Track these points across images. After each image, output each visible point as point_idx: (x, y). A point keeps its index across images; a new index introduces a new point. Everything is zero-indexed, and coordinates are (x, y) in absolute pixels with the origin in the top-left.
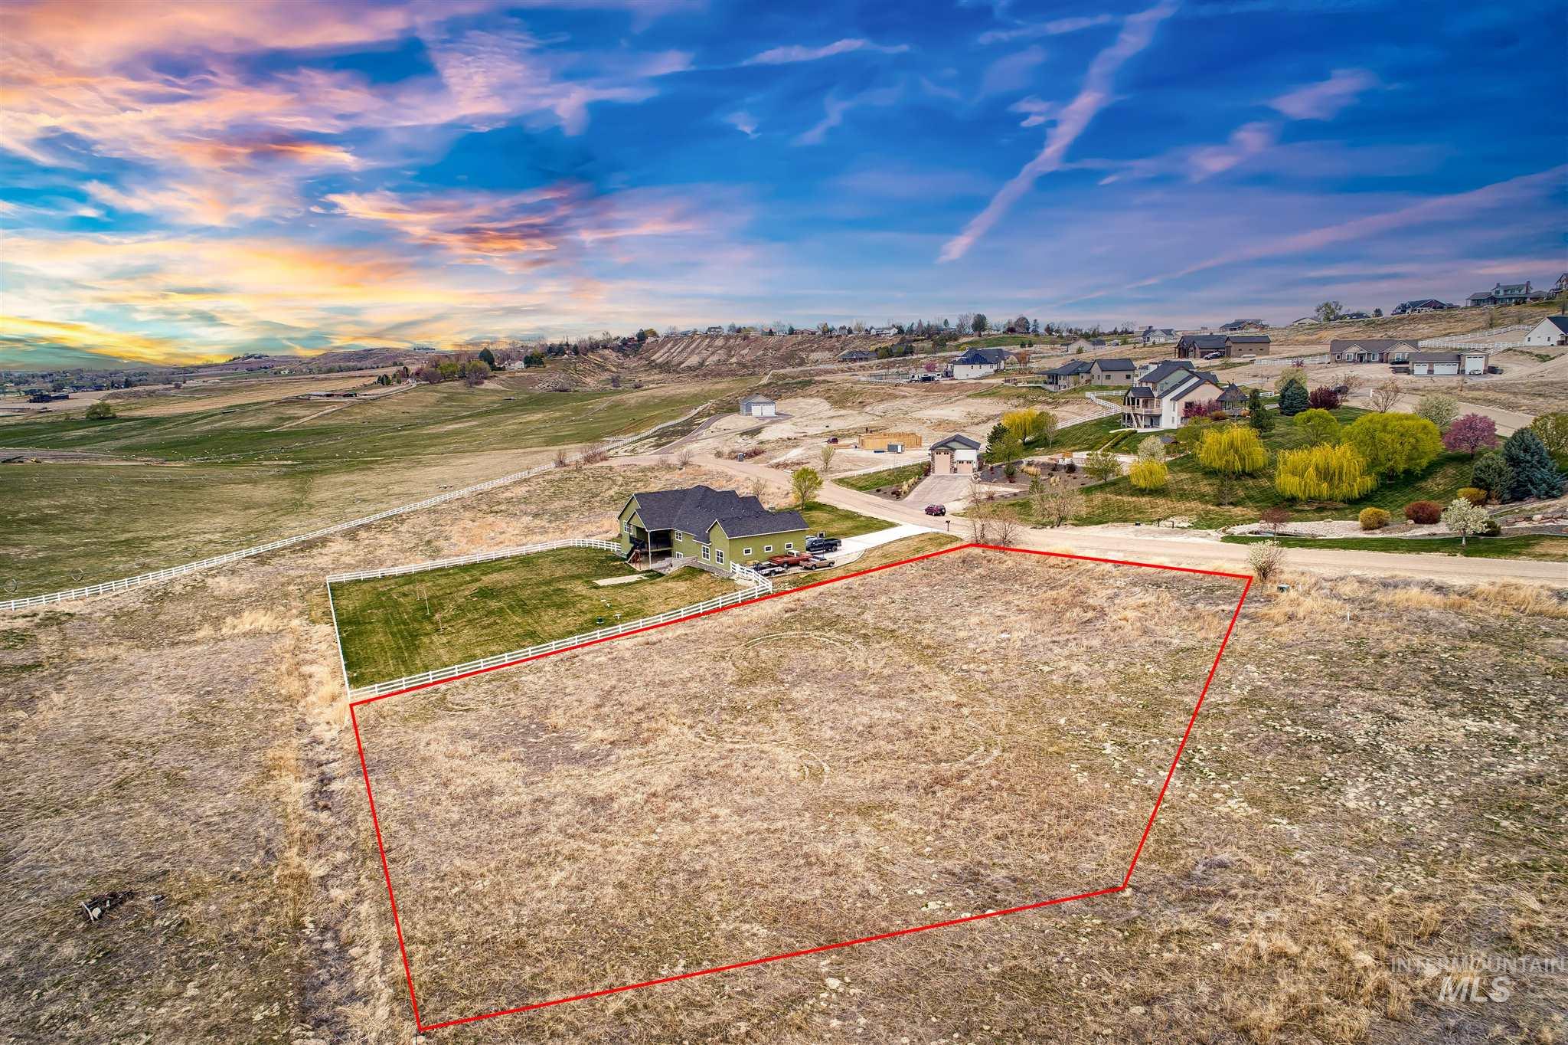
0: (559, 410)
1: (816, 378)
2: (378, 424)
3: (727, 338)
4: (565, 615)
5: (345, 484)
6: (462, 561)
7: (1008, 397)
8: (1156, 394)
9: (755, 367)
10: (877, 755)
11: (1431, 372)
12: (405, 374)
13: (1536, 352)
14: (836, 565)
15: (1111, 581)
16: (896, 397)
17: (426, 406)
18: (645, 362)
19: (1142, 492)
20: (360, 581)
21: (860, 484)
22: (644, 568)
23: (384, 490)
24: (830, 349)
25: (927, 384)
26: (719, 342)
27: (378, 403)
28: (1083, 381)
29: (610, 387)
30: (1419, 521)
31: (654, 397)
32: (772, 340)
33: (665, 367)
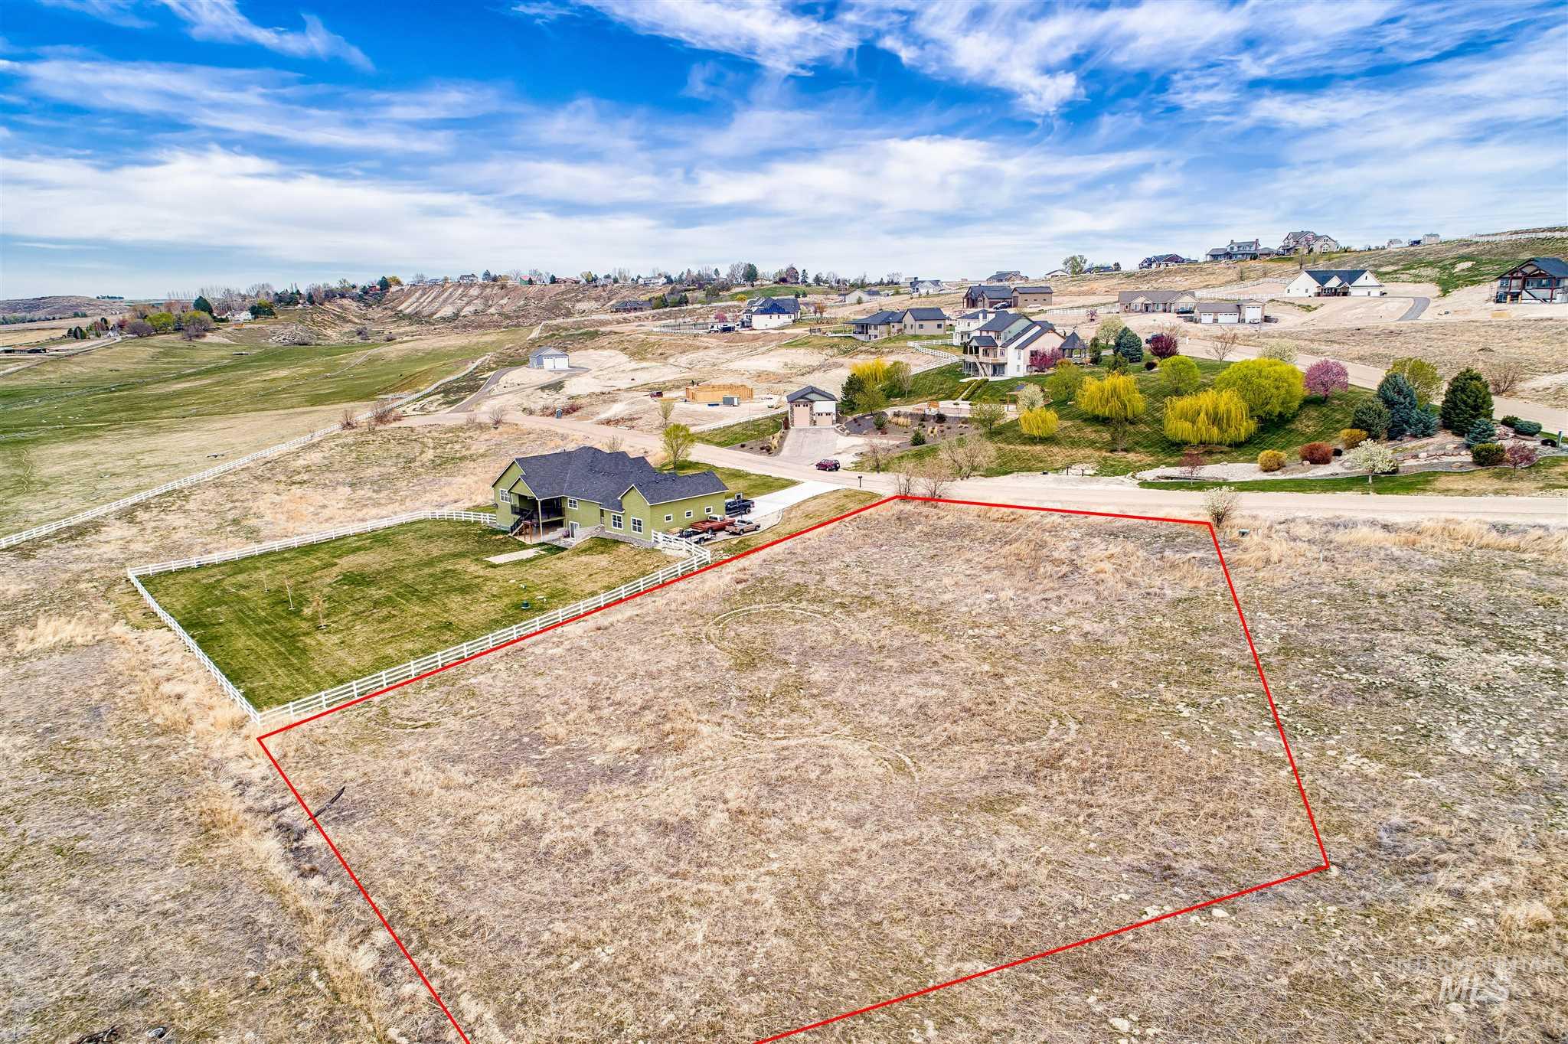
0: (308, 366)
1: (602, 329)
2: (80, 385)
3: (483, 287)
4: (474, 601)
5: (74, 455)
6: (295, 542)
7: (821, 347)
8: (999, 343)
9: (518, 317)
10: (952, 740)
11: (1215, 321)
12: (102, 327)
13: (1297, 303)
14: (761, 529)
15: (1065, 533)
16: (698, 348)
17: (137, 363)
18: (389, 312)
19: (1033, 440)
20: (171, 572)
21: (717, 440)
22: (535, 540)
23: (133, 462)
24: (597, 299)
25: (727, 334)
26: (474, 292)
27: (75, 359)
28: (894, 330)
29: (357, 339)
30: (1315, 461)
31: (417, 351)
32: (532, 289)
33: (416, 318)
